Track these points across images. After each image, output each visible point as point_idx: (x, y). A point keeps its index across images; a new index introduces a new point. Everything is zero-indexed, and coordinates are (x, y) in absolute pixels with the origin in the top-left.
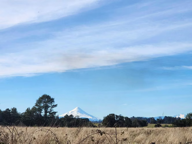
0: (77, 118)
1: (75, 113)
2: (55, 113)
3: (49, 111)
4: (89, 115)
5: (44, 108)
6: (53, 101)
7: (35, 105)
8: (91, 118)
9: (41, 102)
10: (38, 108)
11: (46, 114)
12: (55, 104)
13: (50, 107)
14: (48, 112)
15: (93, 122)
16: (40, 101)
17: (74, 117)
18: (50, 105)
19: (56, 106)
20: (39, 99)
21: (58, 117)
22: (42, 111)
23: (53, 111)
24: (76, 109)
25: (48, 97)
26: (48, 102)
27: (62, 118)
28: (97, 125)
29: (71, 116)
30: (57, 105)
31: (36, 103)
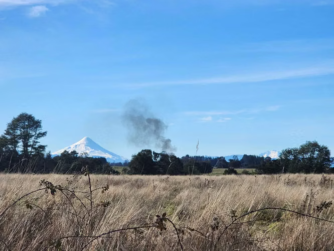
0: (84, 156)
1: (82, 149)
2: (43, 147)
3: (32, 143)
4: (106, 151)
5: (22, 138)
6: (40, 126)
7: (5, 132)
8: (110, 157)
9: (17, 127)
10: (11, 139)
11: (25, 151)
12: (43, 131)
13: (33, 137)
14: (30, 146)
15: (113, 164)
16: (14, 125)
17: (78, 155)
18: (34, 133)
19: (44, 134)
20: (13, 122)
21: (49, 156)
22: (19, 144)
23: (38, 144)
24: (83, 140)
25: (29, 118)
26: (29, 126)
27: (57, 158)
28: (120, 170)
29: (74, 152)
30: (46, 132)
31: (6, 129)
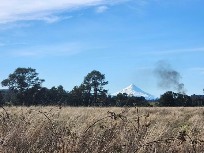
0: (131, 96)
1: (130, 92)
2: (106, 91)
3: (99, 89)
4: (144, 93)
5: (94, 86)
6: (104, 78)
7: (83, 82)
8: (147, 96)
9: (90, 79)
10: (87, 86)
11: (95, 93)
12: (106, 81)
13: (100, 85)
14: (98, 90)
15: (149, 101)
16: (88, 78)
17: (128, 95)
18: (101, 82)
19: (106, 83)
20: (88, 76)
21: (110, 96)
22: (91, 89)
23: (103, 89)
24: (130, 86)
25: (97, 73)
26: (97, 78)
27: (114, 97)
28: (152, 104)
29: (125, 94)
30: (108, 82)
31: (84, 80)
